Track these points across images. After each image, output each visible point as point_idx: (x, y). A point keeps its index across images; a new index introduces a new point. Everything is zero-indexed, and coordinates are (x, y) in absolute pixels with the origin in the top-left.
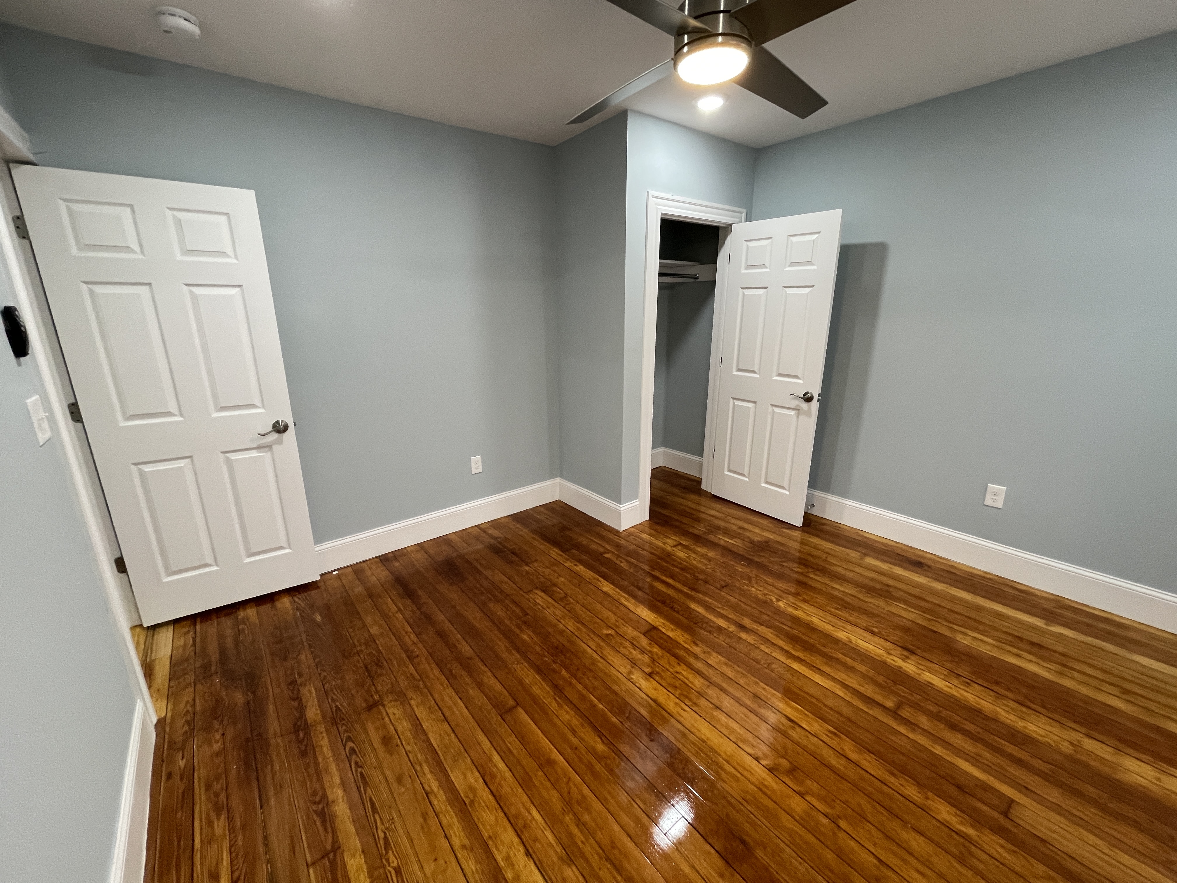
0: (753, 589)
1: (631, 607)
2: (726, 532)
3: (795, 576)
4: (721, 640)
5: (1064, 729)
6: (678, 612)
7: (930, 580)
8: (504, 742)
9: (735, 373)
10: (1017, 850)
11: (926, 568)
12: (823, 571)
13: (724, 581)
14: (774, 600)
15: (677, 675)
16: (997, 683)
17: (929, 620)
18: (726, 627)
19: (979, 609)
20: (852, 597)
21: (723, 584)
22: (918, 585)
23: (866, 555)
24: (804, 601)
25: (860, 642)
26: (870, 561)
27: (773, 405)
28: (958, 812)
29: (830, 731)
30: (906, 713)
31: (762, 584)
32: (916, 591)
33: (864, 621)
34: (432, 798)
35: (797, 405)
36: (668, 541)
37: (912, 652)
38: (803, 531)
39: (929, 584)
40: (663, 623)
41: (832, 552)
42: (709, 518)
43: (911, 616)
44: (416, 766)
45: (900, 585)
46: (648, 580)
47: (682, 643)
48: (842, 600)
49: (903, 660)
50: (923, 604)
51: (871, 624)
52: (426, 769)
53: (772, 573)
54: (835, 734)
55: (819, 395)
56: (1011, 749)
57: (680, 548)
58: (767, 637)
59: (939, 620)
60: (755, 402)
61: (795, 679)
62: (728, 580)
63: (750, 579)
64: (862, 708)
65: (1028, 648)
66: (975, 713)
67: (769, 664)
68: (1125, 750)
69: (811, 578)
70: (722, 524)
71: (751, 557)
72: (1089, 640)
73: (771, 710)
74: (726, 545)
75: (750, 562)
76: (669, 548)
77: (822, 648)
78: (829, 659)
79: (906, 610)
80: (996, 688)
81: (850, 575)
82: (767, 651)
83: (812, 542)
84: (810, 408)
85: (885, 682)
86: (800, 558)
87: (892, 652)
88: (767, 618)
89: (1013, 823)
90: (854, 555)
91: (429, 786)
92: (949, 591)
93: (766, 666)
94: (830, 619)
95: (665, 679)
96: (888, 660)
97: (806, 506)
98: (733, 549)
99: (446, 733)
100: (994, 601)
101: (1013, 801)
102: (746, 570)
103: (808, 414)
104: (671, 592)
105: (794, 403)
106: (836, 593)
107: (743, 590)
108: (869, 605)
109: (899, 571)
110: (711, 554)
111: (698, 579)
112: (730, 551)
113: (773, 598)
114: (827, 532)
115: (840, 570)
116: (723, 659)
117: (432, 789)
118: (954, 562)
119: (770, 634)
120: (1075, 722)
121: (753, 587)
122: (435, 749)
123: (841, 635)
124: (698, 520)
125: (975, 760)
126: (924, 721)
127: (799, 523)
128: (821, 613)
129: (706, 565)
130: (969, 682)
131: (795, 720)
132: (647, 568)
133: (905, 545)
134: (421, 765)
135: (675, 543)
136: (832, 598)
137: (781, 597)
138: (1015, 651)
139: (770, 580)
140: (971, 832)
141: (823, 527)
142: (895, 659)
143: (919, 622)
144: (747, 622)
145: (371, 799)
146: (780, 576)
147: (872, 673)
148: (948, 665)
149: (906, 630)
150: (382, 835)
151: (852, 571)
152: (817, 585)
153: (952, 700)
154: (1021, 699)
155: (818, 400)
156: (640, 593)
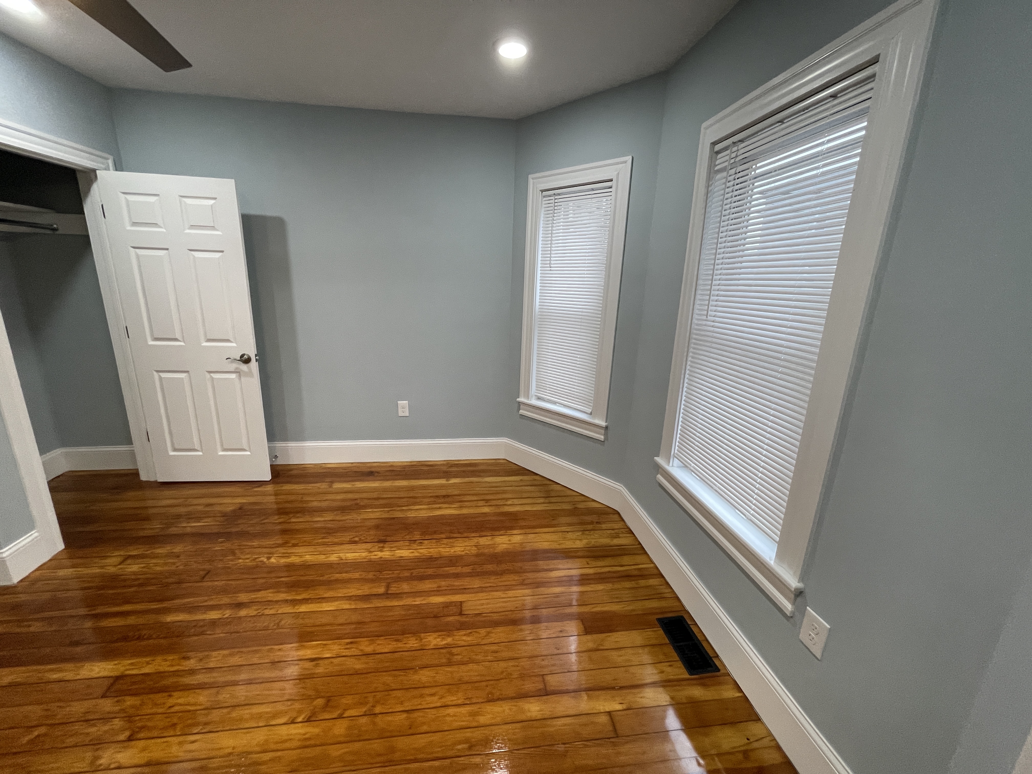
0: (240, 561)
1: (69, 676)
2: (190, 517)
3: (279, 527)
4: (219, 633)
5: (471, 539)
6: (148, 639)
7: (381, 482)
9: (151, 343)
10: (470, 631)
11: (376, 474)
12: (302, 511)
13: (204, 570)
14: (265, 560)
15: (173, 710)
16: (435, 532)
17: (388, 512)
18: (219, 616)
19: (412, 488)
20: (332, 522)
21: (202, 573)
22: (375, 490)
23: (332, 482)
24: (294, 545)
25: (348, 555)
26: (337, 486)
27: (210, 372)
28: (440, 633)
29: (347, 644)
30: (393, 590)
31: (247, 551)
32: (375, 495)
33: (347, 537)
35: (237, 368)
36: (109, 561)
37: (384, 542)
38: (273, 483)
39: (382, 485)
40: (132, 664)
41: (306, 491)
42: (162, 510)
43: (377, 515)
45: (364, 495)
46: (89, 624)
47: (167, 669)
48: (325, 528)
49: (381, 551)
50: (382, 502)
51: (352, 537)
53: (255, 536)
54: (351, 643)
55: (256, 356)
56: (452, 570)
57: (129, 561)
58: (269, 599)
59: (394, 509)
60: (187, 372)
61: (307, 621)
62: (207, 566)
63: (233, 553)
64: (366, 607)
65: (443, 500)
66: (430, 560)
67: (278, 624)
68: (496, 534)
69: (293, 522)
70: (182, 510)
71: (229, 530)
72: (467, 480)
73: (292, 664)
74: (194, 530)
75: (228, 536)
76: (112, 570)
77: (321, 578)
78: (329, 584)
79: (372, 512)
80: (435, 536)
81: (324, 504)
82: (272, 612)
83: (286, 490)
84: (250, 369)
85: (374, 575)
86: (279, 509)
87: (372, 550)
88: (264, 581)
89: (465, 616)
90: (323, 486)
92: (394, 484)
93: (275, 627)
94: (320, 549)
95: (154, 728)
96: (372, 557)
97: (271, 460)
98: (203, 531)
100: (418, 479)
101: (461, 602)
102: (228, 545)
103: (250, 374)
104: (131, 620)
105: (233, 366)
106: (319, 525)
107: (229, 568)
108: (348, 521)
109: (359, 485)
110: (178, 549)
111: (167, 585)
112: (202, 534)
113: (262, 559)
114: (296, 476)
115: (315, 504)
116: (226, 652)
118: (392, 462)
119: (270, 595)
120: (473, 532)
121: (240, 559)
123: (333, 558)
124: (147, 519)
125: (438, 592)
126: (405, 587)
127: (268, 477)
128: (311, 549)
129: (174, 564)
130: (421, 541)
131: (316, 656)
132: (82, 611)
133: (358, 463)
135: (119, 559)
136: (316, 531)
137: (270, 554)
138: (438, 506)
139: (255, 543)
140: (449, 640)
141: (290, 472)
142: (376, 553)
143: (383, 517)
144: (243, 597)
146: (264, 534)
147: (364, 575)
148: (407, 537)
149: (377, 527)
151: (327, 500)
152: (301, 526)
153: (416, 560)
154: (448, 535)
155: (257, 360)
156: (79, 649)
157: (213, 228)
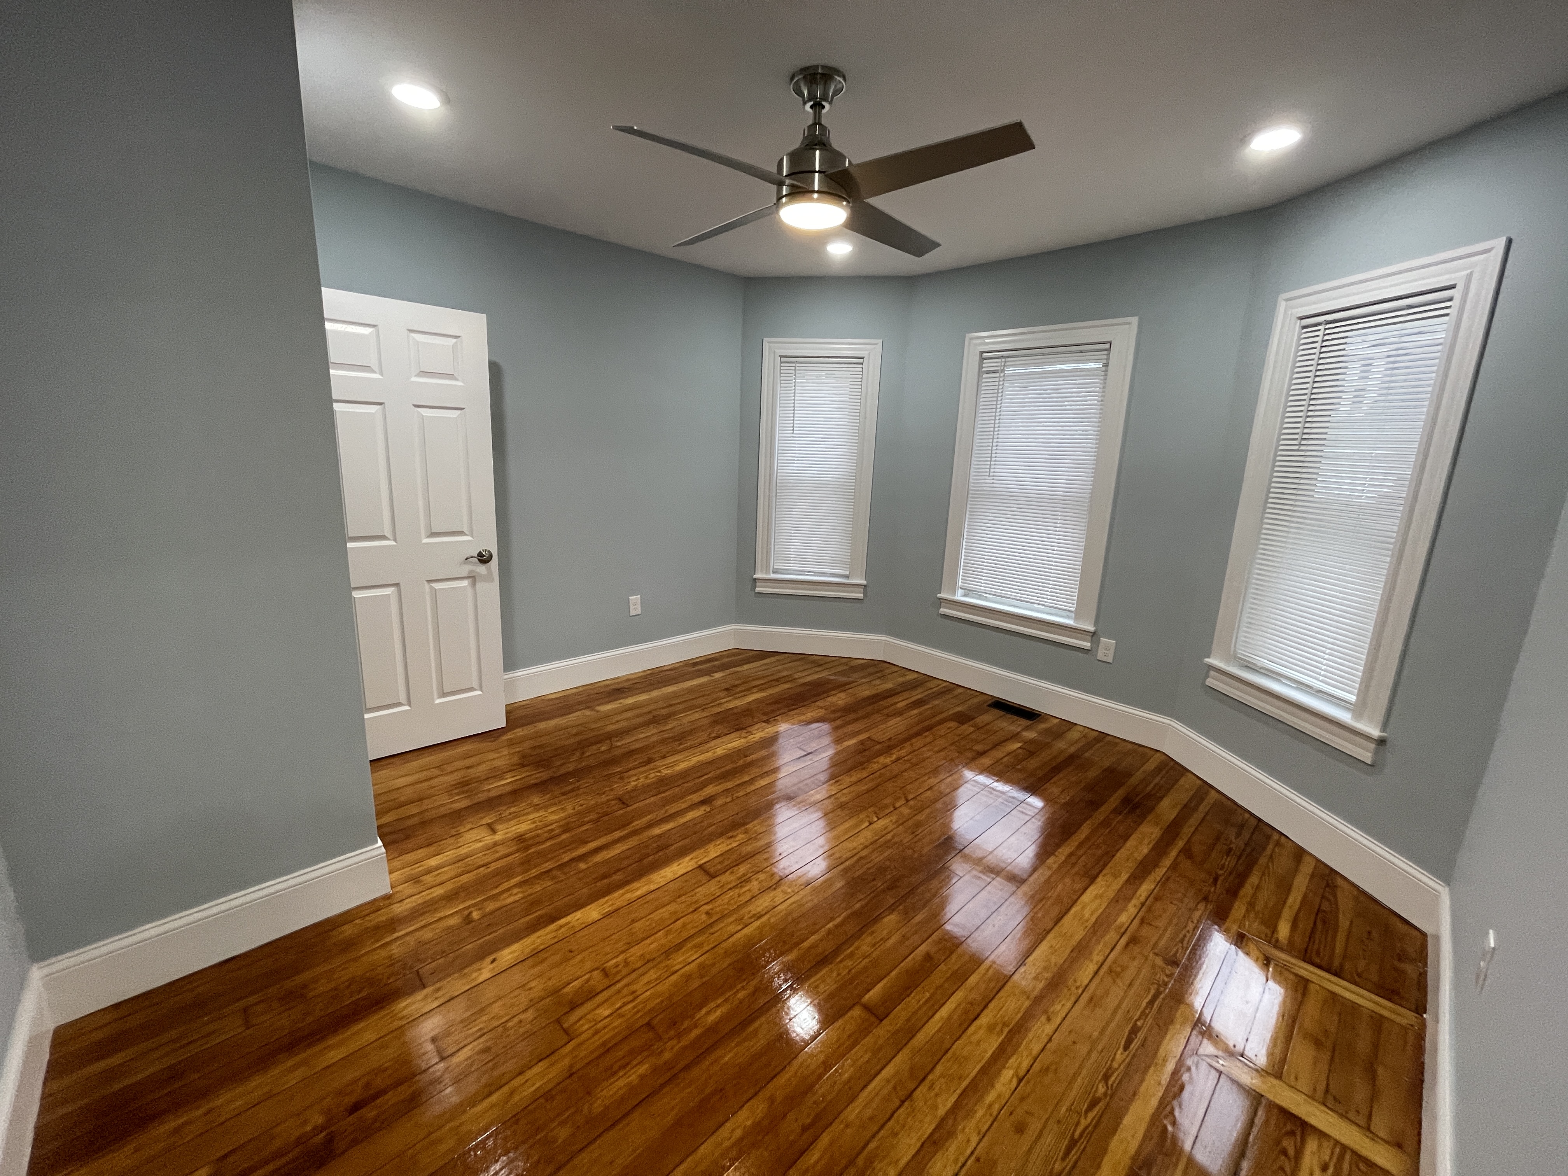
8: (919, 1008)
27: (429, 581)
34: (1022, 1074)
35: (471, 571)
44: (995, 1113)
52: (990, 1097)
55: (498, 549)
60: (396, 585)
84: (489, 570)
91: (1011, 1081)
99: (931, 1087)
103: (488, 578)
105: (465, 570)
117: (1012, 1077)
122: (961, 1094)
134: (990, 1106)
145: (1063, 1159)
150: (1091, 1115)
155: (498, 556)
157: (451, 376)
